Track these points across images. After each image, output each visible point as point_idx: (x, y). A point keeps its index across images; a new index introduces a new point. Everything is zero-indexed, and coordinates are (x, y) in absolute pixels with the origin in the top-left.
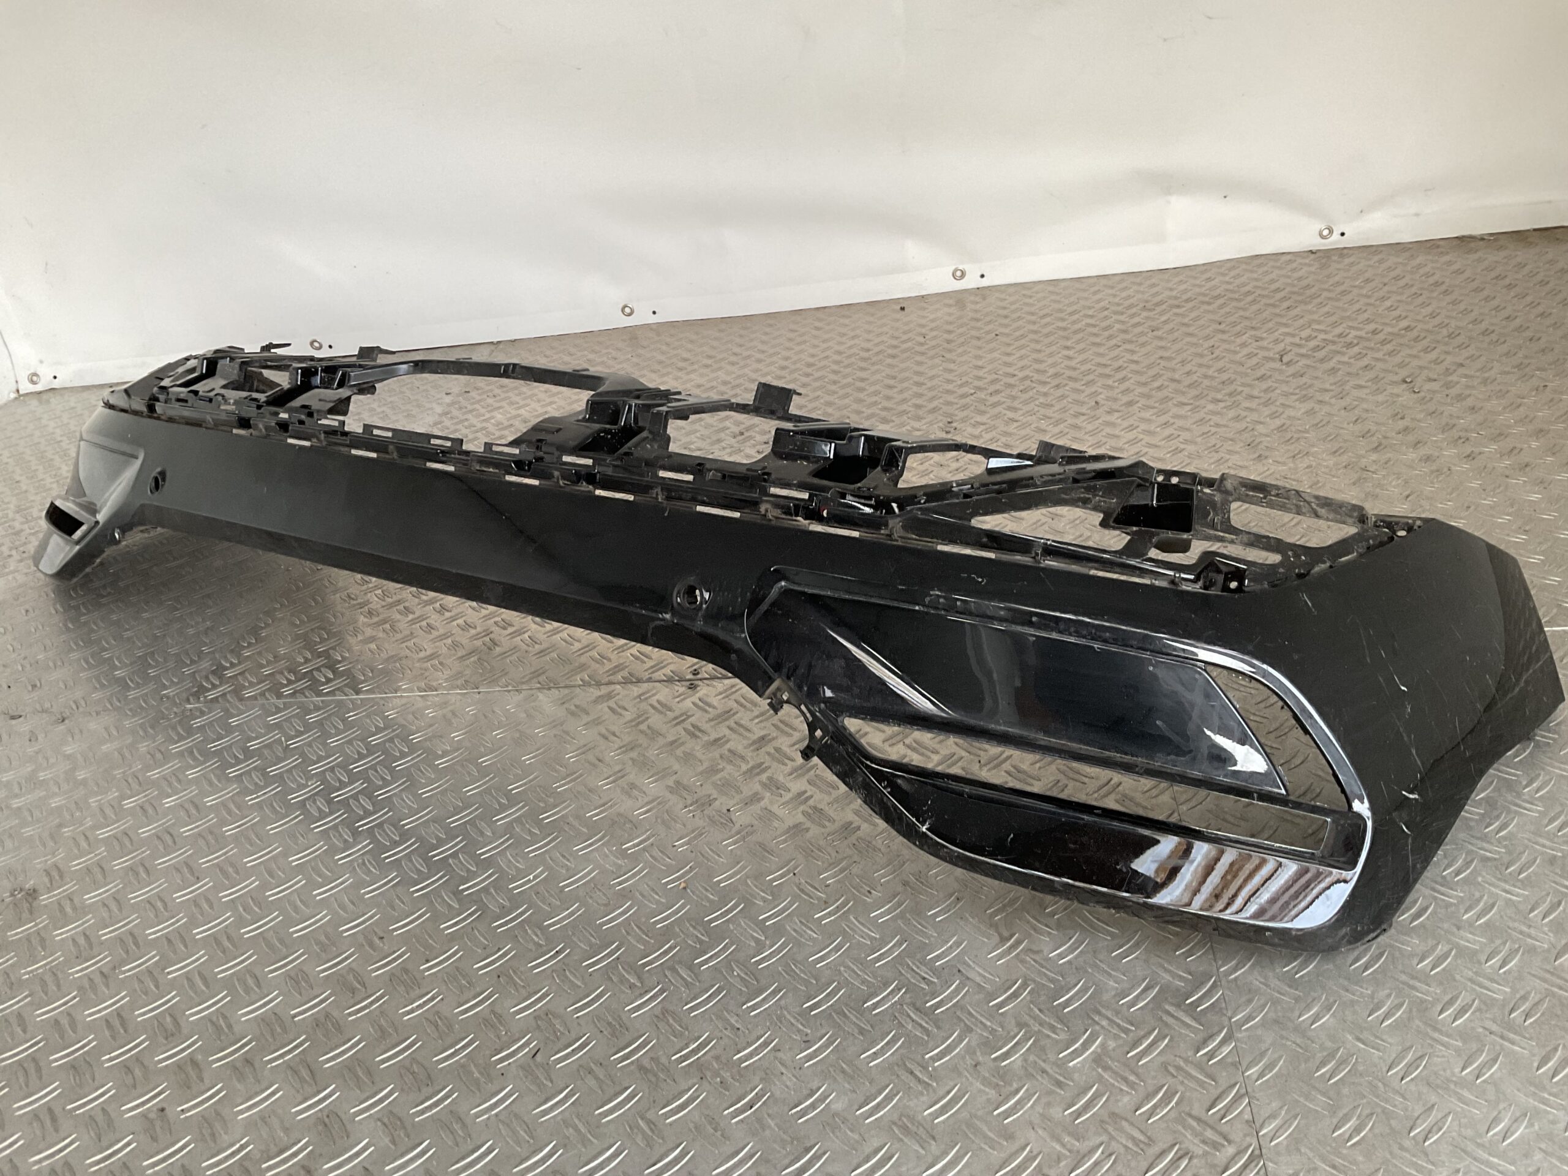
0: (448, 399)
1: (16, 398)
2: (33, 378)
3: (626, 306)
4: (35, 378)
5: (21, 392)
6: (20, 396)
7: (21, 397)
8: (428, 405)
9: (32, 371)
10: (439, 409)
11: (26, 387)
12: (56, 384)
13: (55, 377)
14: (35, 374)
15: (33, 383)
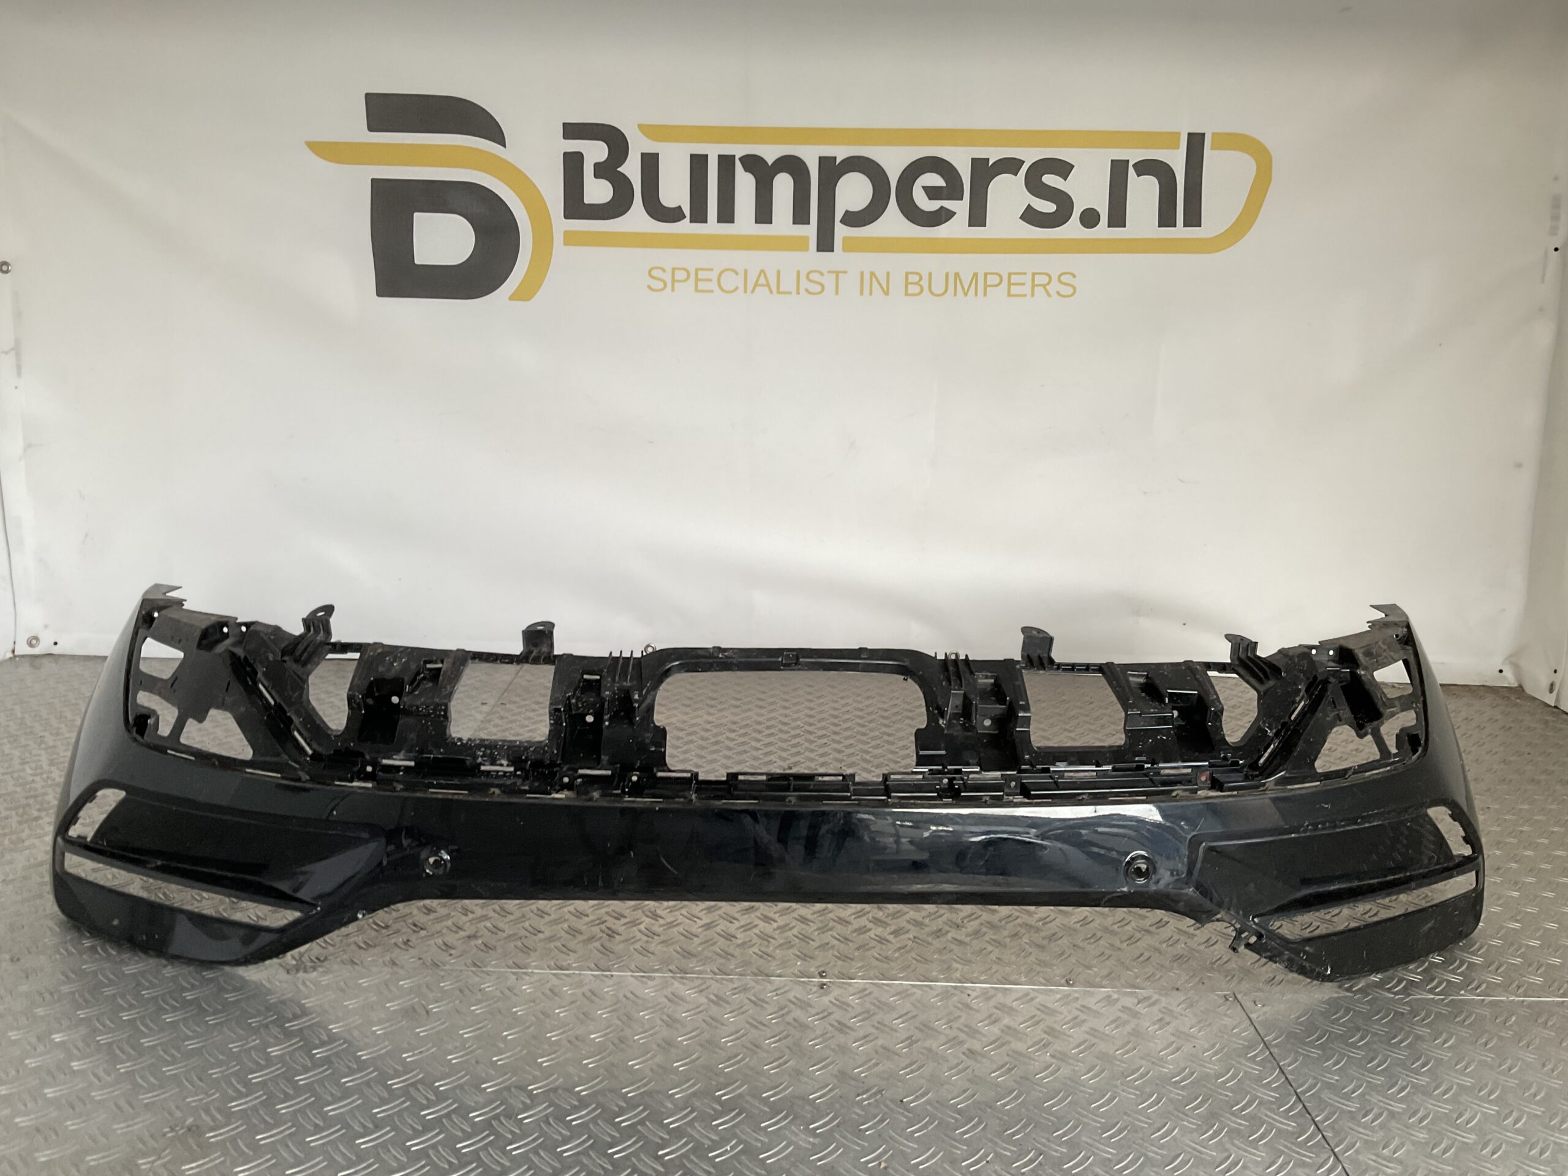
0: (485, 708)
1: (11, 658)
2: (33, 641)
3: (648, 646)
4: (34, 642)
5: (16, 653)
6: (15, 656)
7: (15, 658)
8: (467, 713)
9: (33, 635)
10: (480, 717)
11: (23, 649)
12: (55, 650)
13: (56, 643)
14: (36, 638)
15: (31, 645)
